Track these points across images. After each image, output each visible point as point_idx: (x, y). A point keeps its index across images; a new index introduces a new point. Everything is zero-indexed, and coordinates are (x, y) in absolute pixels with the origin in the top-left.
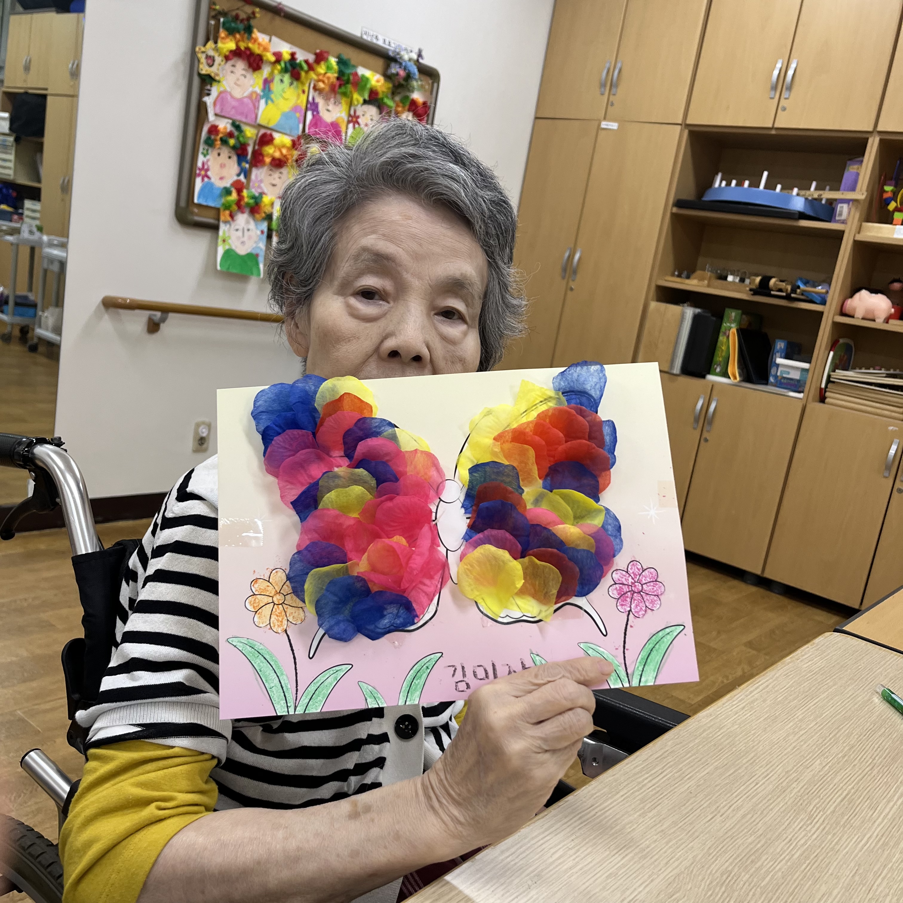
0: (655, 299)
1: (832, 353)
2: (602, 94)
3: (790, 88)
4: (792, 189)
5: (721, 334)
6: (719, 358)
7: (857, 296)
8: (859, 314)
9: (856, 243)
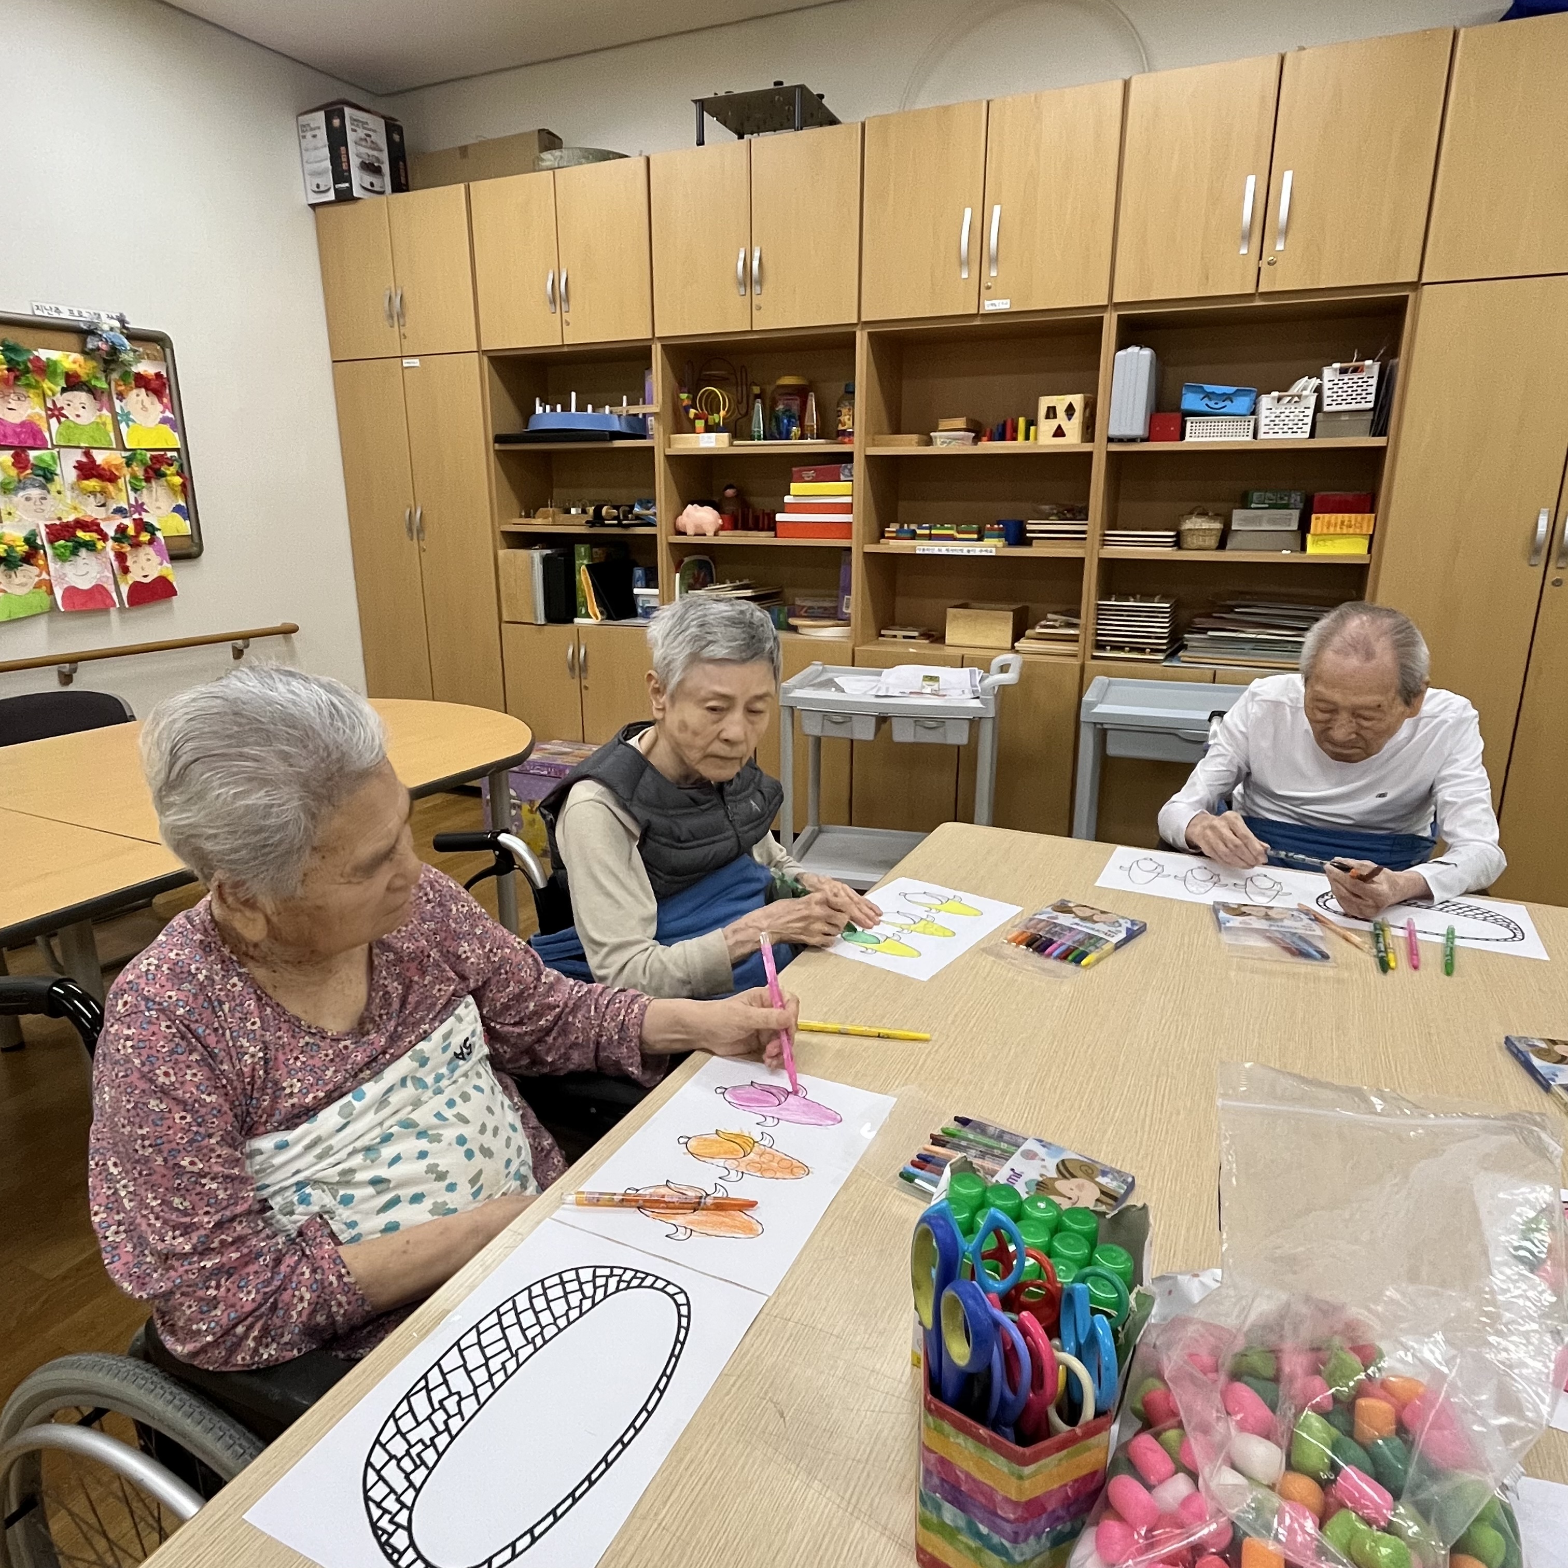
0: (505, 544)
1: (678, 575)
2: (392, 326)
3: (567, 300)
4: (604, 407)
5: (577, 573)
6: (579, 599)
7: (686, 511)
8: (690, 531)
9: (668, 458)
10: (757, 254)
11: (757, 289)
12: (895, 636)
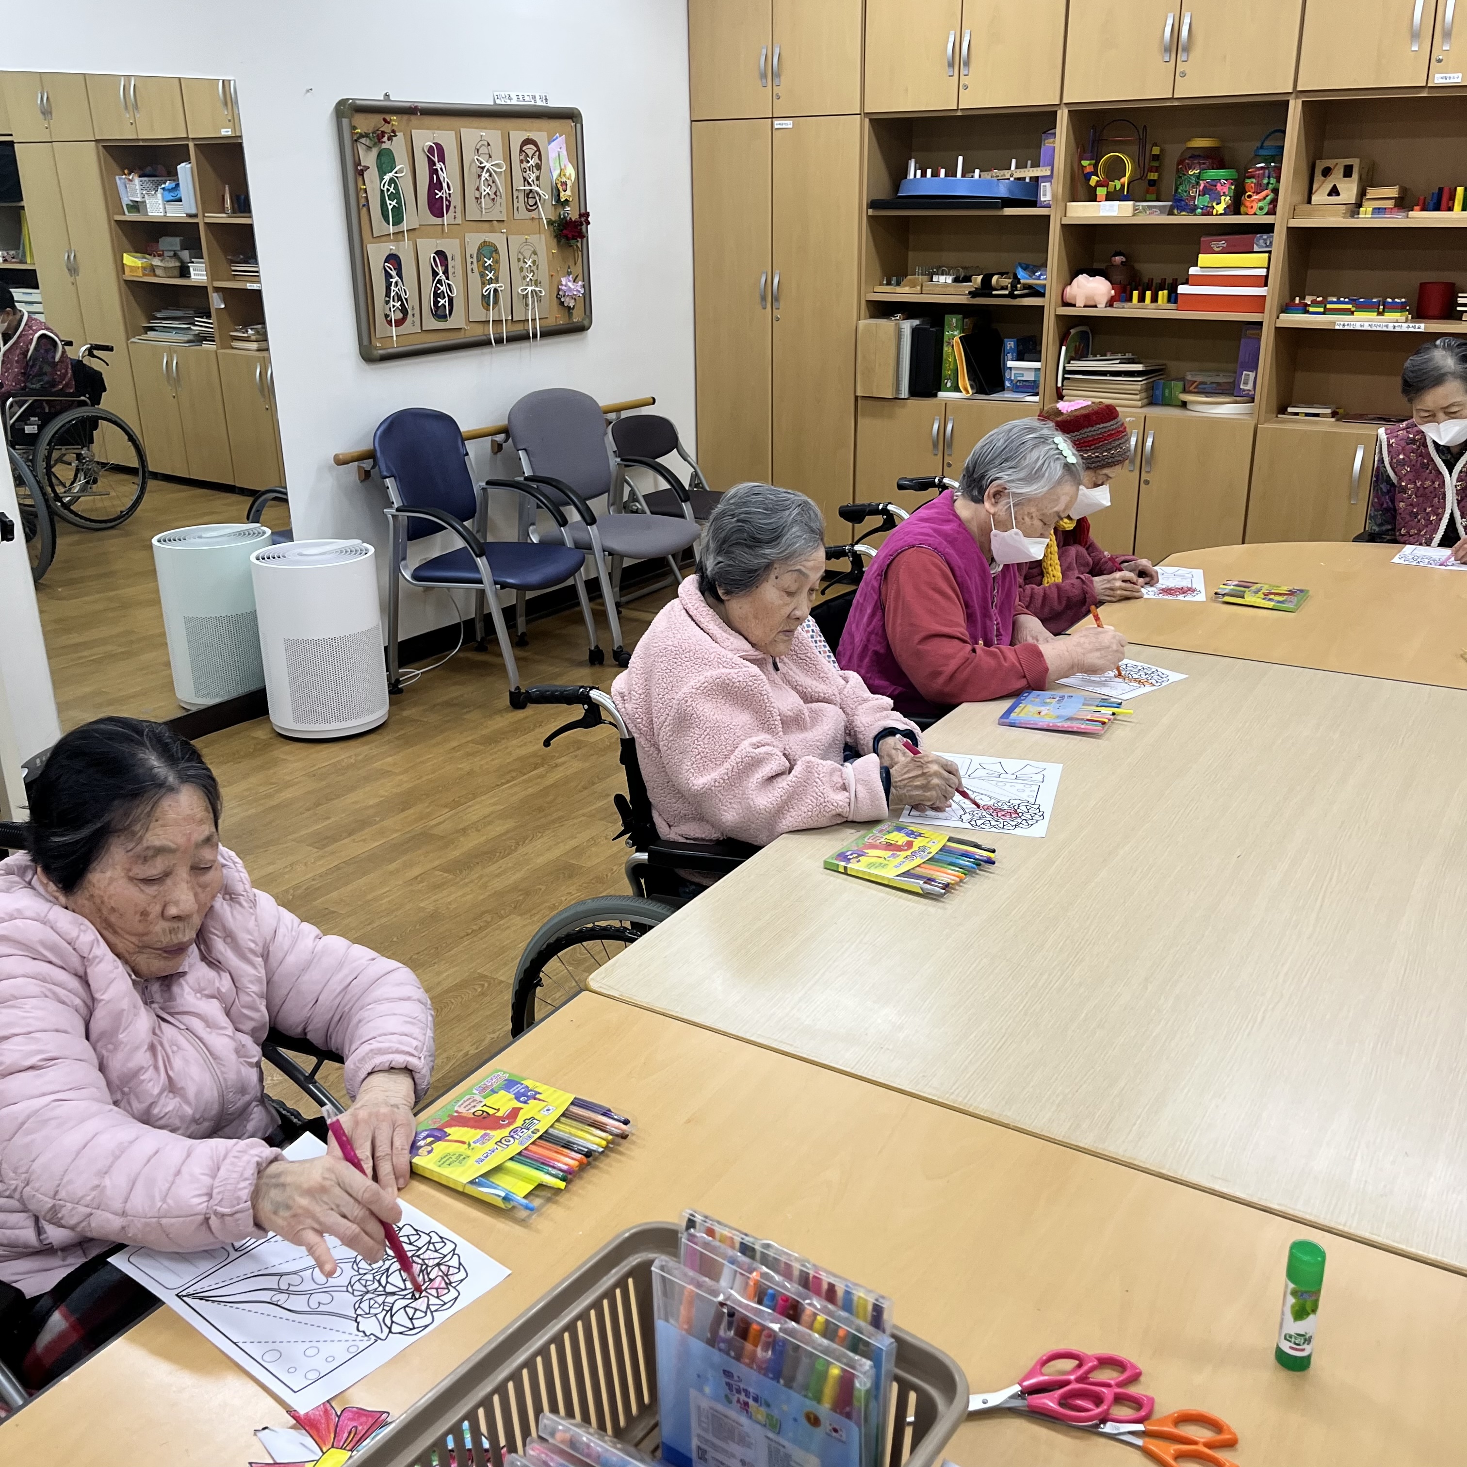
0: (868, 315)
1: (1064, 347)
2: (765, 87)
3: (967, 64)
4: (991, 171)
5: (945, 345)
6: (947, 372)
7: (1075, 281)
8: (1080, 303)
9: (1064, 227)
10: (1186, 21)
11: (1182, 56)
12: (1297, 414)
